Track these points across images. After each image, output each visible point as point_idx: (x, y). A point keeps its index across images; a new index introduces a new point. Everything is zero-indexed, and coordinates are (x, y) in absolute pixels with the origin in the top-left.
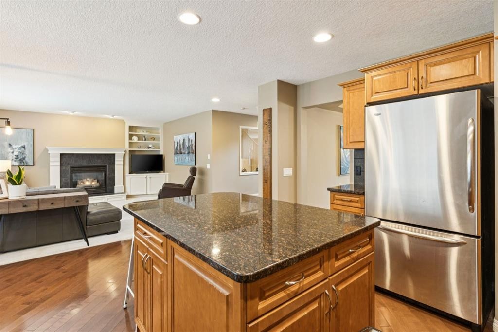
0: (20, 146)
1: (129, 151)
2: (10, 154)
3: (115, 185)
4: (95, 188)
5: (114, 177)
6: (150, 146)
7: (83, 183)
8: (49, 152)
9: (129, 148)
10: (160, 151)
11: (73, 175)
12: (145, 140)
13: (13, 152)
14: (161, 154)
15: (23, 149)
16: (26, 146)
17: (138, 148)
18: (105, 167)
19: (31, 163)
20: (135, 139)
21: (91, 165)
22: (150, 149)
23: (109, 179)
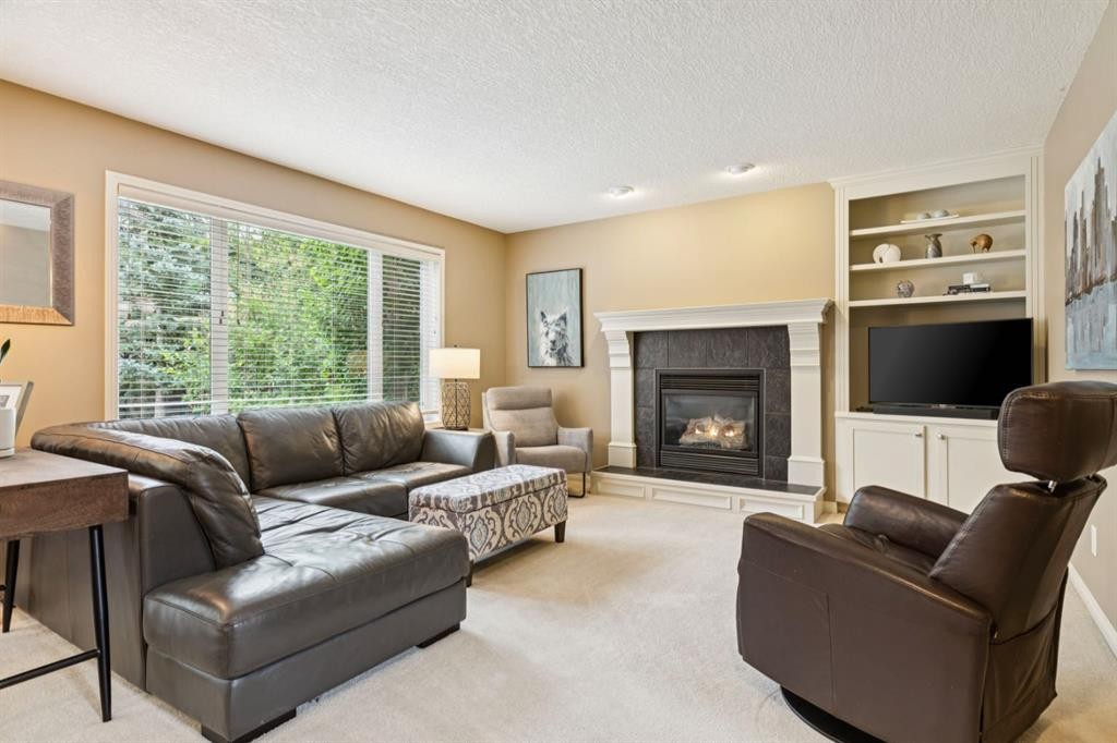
0: (557, 317)
1: (852, 310)
2: (543, 339)
3: (789, 454)
4: (728, 453)
5: (788, 418)
6: (968, 279)
7: (702, 429)
8: (603, 329)
9: (851, 299)
10: (1022, 300)
11: (667, 401)
12: (939, 253)
13: (547, 334)
14: (1028, 316)
15: (562, 323)
16: (568, 317)
17: (901, 294)
18: (757, 377)
19: (577, 362)
20: (887, 256)
21: (713, 368)
22: (962, 297)
23: (772, 424)
